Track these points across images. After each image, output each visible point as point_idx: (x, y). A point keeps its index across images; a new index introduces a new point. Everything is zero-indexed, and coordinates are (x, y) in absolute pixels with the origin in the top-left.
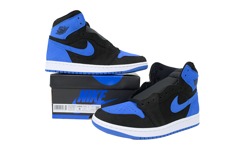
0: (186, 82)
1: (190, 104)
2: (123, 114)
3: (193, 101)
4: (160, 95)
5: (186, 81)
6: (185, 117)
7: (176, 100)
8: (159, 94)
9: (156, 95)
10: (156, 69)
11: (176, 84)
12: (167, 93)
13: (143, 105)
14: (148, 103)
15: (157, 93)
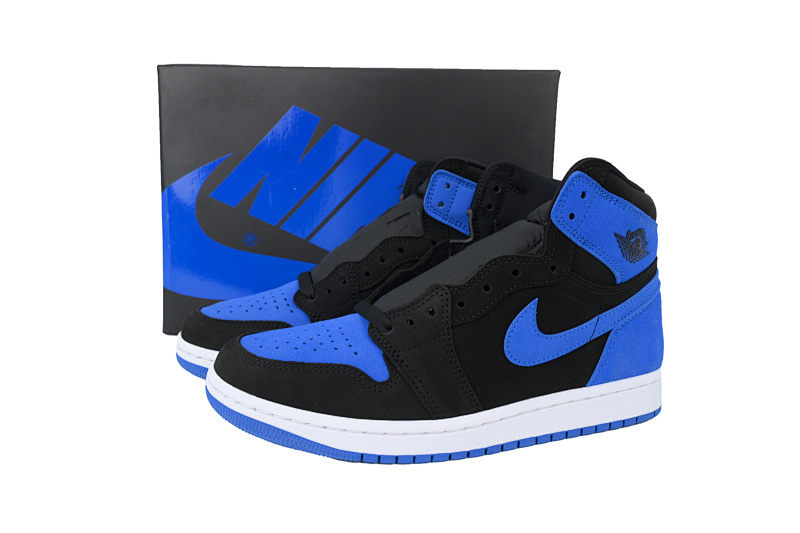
0: (579, 244)
1: (609, 332)
2: (302, 363)
3: (622, 322)
4: (457, 296)
5: (574, 239)
6: (583, 384)
7: (528, 314)
8: (454, 287)
9: (440, 292)
10: (496, 189)
11: (535, 250)
12: (487, 288)
13: (389, 329)
14: (411, 323)
15: (448, 287)
